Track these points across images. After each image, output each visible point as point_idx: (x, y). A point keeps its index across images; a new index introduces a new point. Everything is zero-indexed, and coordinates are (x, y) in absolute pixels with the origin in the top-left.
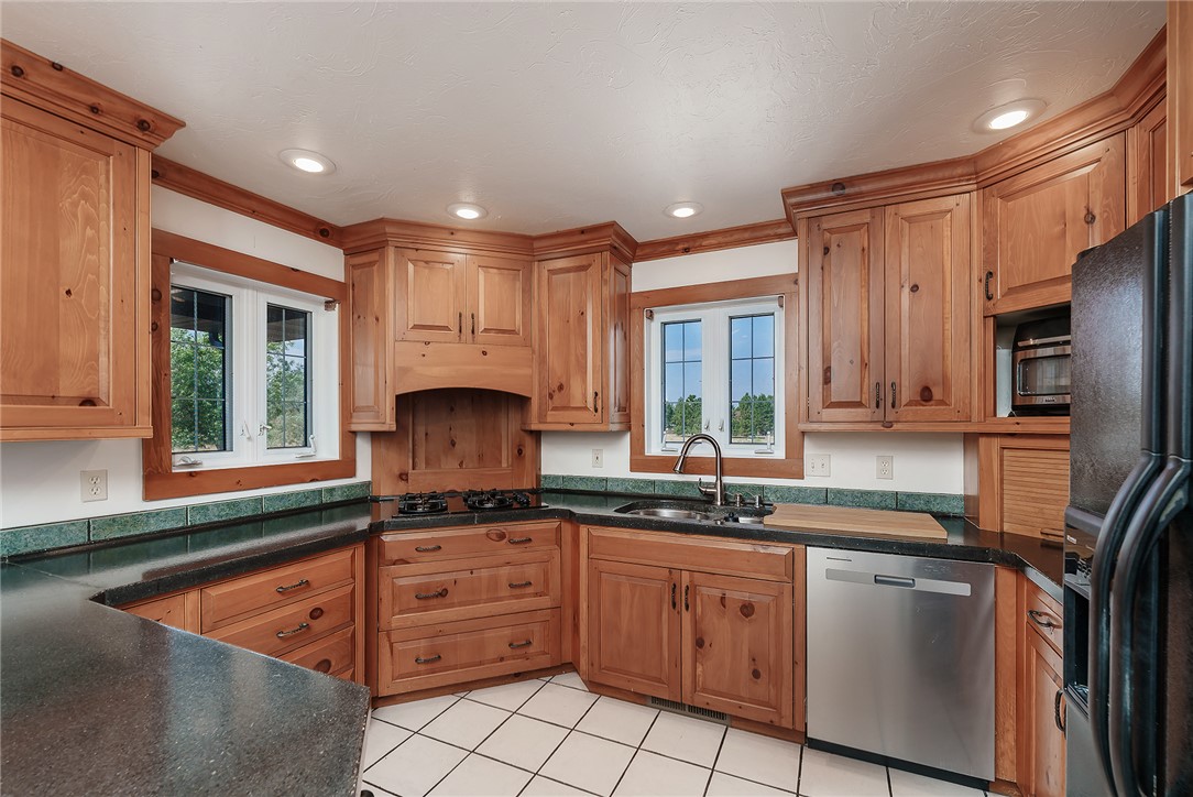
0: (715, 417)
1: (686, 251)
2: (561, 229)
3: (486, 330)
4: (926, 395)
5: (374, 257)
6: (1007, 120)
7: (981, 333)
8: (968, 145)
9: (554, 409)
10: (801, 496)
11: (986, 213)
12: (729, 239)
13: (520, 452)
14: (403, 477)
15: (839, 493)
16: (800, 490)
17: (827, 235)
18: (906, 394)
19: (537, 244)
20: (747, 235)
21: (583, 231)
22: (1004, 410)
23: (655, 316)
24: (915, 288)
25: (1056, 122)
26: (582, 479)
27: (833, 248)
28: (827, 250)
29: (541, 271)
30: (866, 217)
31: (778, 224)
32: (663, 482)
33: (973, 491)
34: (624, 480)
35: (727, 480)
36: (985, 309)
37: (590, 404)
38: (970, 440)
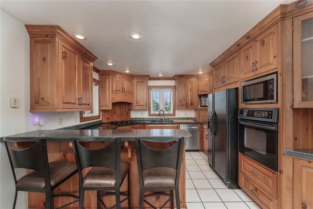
0: (162, 107)
1: (158, 80)
2: (140, 75)
3: (126, 91)
4: (191, 104)
5: (107, 76)
6: (200, 73)
7: (197, 97)
8: (196, 74)
9: (137, 106)
10: (175, 119)
11: (198, 82)
12: (165, 79)
13: (128, 113)
14: (108, 119)
15: (180, 118)
16: (175, 118)
17: (180, 82)
18: (189, 104)
19: (134, 76)
20: (167, 79)
21: (143, 76)
22: (199, 107)
23: (152, 90)
24: (190, 90)
25: (205, 74)
26: (139, 118)
27: (181, 84)
28: (180, 84)
29: (135, 81)
30: (185, 80)
31: (172, 78)
32: (154, 118)
33: (196, 117)
34: (147, 118)
35: (165, 117)
36: (198, 94)
37: (144, 105)
38: (196, 110)
